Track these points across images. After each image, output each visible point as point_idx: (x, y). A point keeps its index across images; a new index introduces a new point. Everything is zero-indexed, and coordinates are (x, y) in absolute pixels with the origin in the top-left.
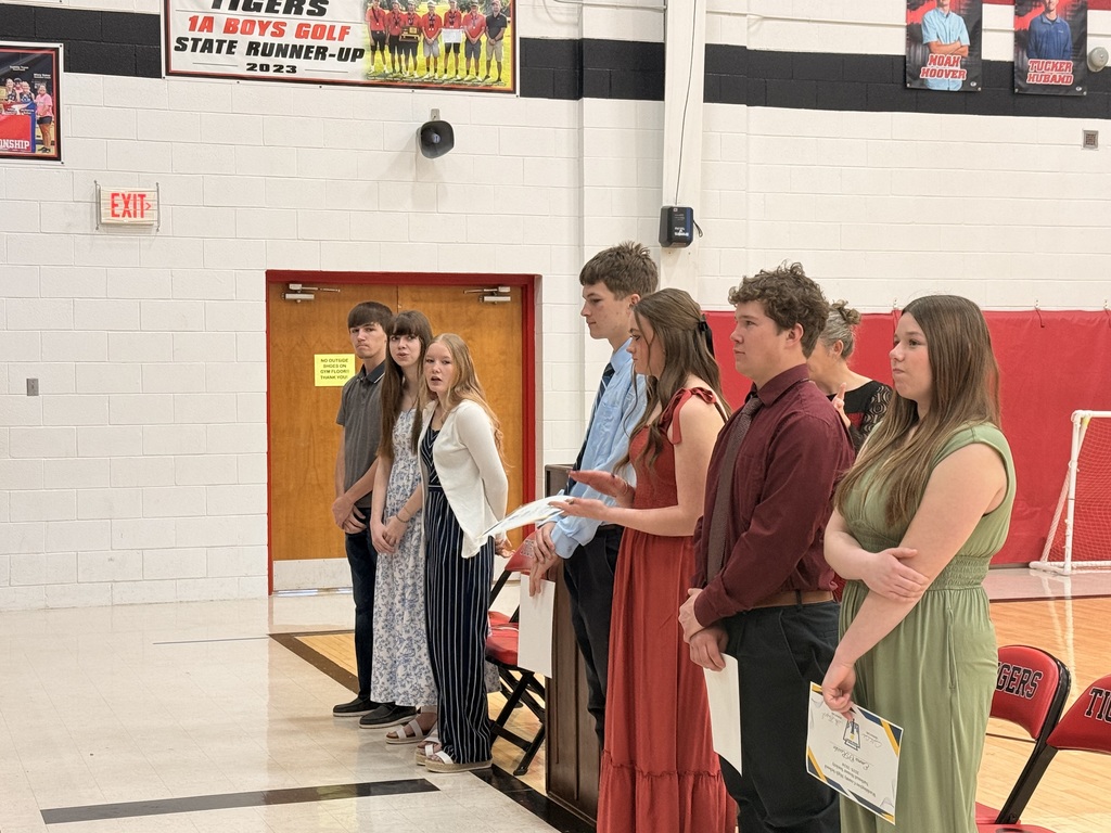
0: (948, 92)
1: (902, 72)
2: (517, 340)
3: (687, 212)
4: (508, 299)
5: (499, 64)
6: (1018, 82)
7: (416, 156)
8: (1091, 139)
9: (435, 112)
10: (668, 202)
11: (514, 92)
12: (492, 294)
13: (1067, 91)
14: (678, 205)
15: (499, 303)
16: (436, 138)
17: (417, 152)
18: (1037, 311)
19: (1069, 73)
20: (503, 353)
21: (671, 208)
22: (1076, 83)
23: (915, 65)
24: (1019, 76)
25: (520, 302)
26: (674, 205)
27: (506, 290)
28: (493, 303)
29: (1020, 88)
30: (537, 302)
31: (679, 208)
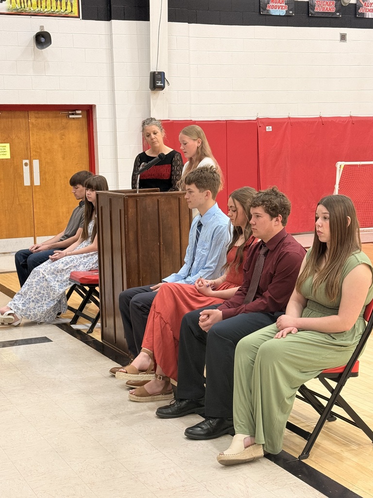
0: (280, 16)
1: (258, 7)
2: (86, 136)
3: (162, 74)
4: (81, 116)
5: (71, 4)
6: (311, 11)
7: (34, 49)
8: (343, 37)
9: (42, 27)
10: (153, 70)
11: (79, 17)
12: (73, 114)
13: (333, 15)
14: (158, 71)
15: (77, 118)
16: (43, 40)
17: (34, 47)
18: (321, 117)
19: (333, 6)
20: (79, 142)
21: (154, 72)
22: (337, 11)
23: (264, 3)
24: (311, 8)
25: (86, 117)
26: (156, 71)
27: (80, 112)
28: (74, 118)
29: (312, 14)
30: (94, 117)
31: (158, 72)
